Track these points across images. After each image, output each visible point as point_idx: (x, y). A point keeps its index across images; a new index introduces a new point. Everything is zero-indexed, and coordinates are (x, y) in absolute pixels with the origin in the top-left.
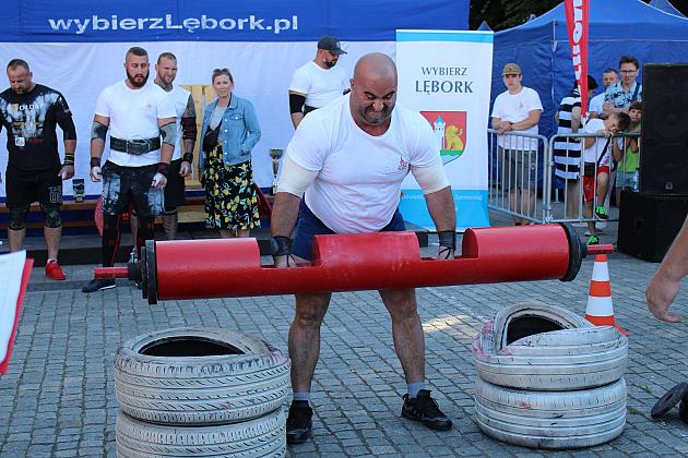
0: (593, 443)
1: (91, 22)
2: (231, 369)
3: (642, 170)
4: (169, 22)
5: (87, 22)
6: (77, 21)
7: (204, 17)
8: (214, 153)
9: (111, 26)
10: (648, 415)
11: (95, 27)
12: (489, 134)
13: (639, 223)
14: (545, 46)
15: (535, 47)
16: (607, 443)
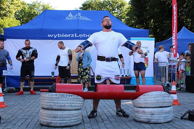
0: (162, 122)
1: (58, 35)
2: (66, 97)
3: (191, 70)
4: (76, 35)
5: (57, 35)
6: (54, 35)
7: (84, 34)
8: (81, 64)
9: (62, 36)
10: (180, 118)
11: (58, 36)
12: (154, 63)
13: (191, 83)
14: (170, 44)
15: (168, 45)
16: (166, 123)
